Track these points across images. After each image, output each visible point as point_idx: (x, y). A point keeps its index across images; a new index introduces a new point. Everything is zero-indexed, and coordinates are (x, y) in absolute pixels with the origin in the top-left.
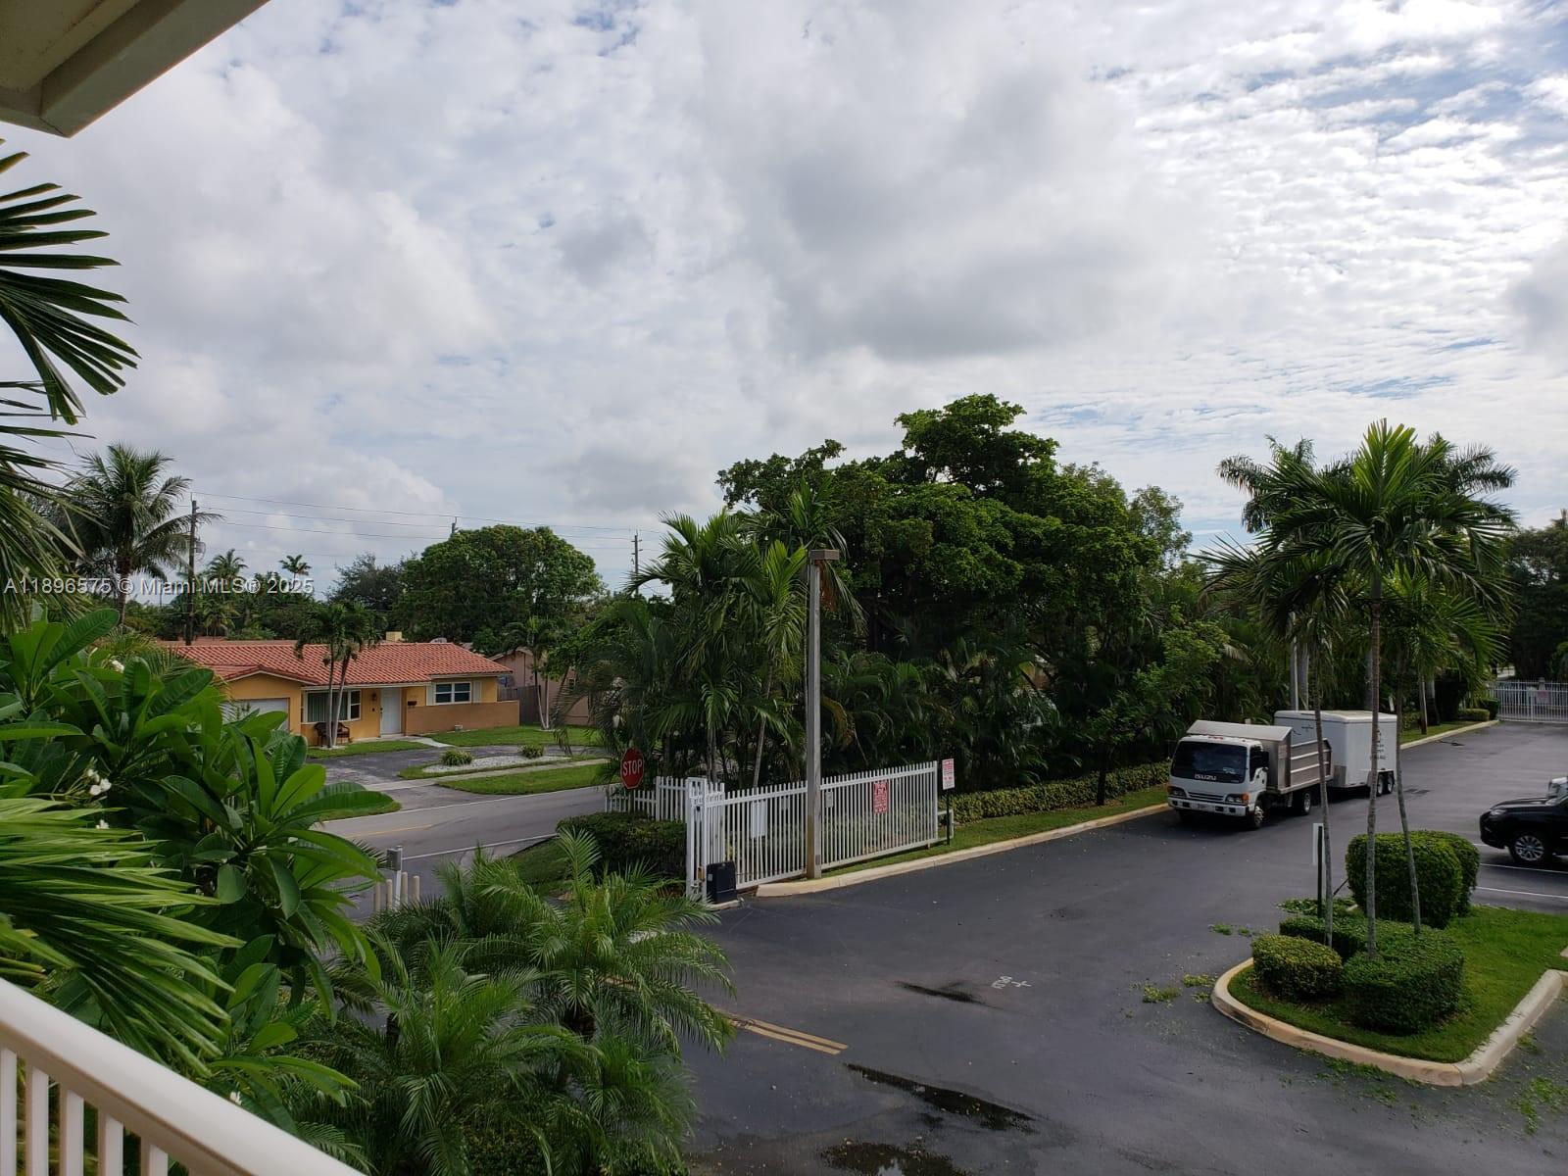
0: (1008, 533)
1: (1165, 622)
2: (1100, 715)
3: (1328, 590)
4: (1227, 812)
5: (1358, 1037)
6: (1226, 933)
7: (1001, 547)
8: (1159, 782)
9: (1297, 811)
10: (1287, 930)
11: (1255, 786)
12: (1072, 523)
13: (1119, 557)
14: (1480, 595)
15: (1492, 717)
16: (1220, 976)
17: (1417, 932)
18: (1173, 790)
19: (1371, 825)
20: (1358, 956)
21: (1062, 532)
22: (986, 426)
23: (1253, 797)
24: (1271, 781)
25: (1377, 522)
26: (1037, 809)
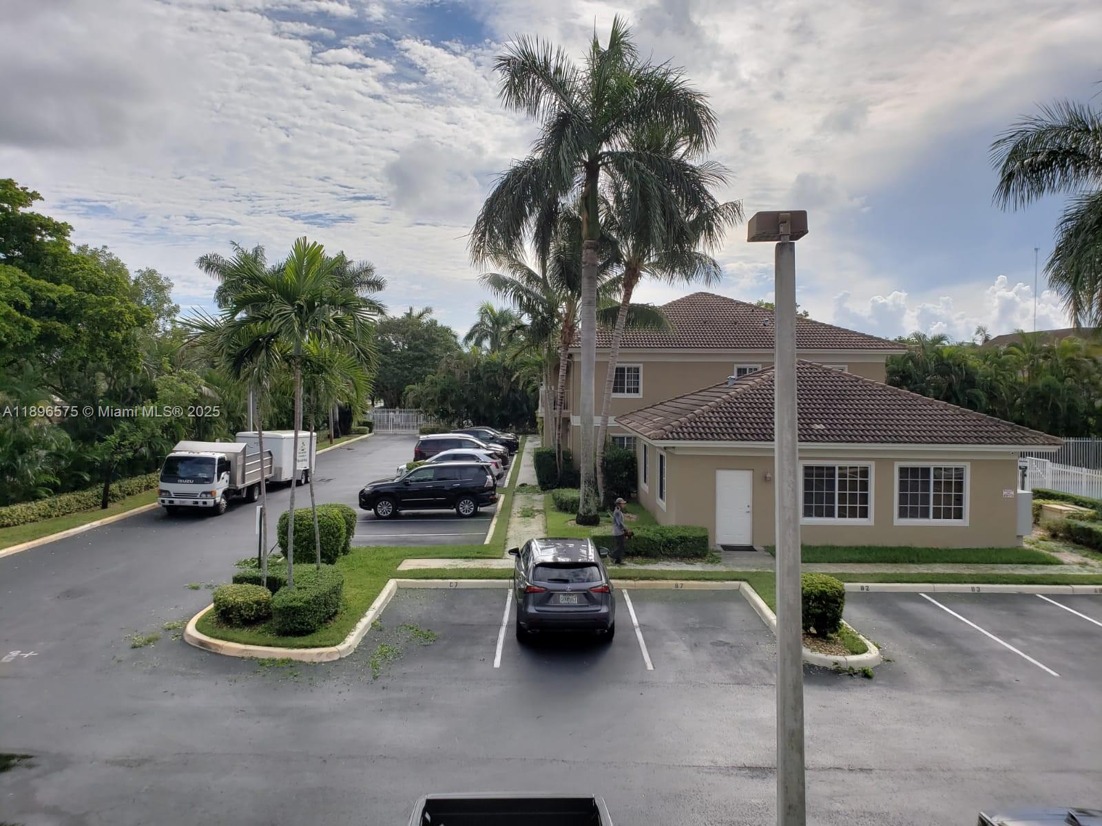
0: (26, 295)
1: (158, 369)
2: (105, 440)
3: (268, 349)
4: (201, 504)
5: (280, 643)
6: (196, 588)
7: (20, 307)
8: (152, 487)
9: (250, 500)
10: (238, 580)
11: (220, 485)
12: (83, 291)
13: (122, 320)
14: (359, 354)
15: (370, 432)
16: (190, 619)
17: (318, 569)
18: (162, 491)
19: (292, 504)
20: (282, 590)
21: (75, 298)
22: (6, 205)
23: (219, 493)
24: (232, 480)
25: (299, 305)
26: (50, 516)
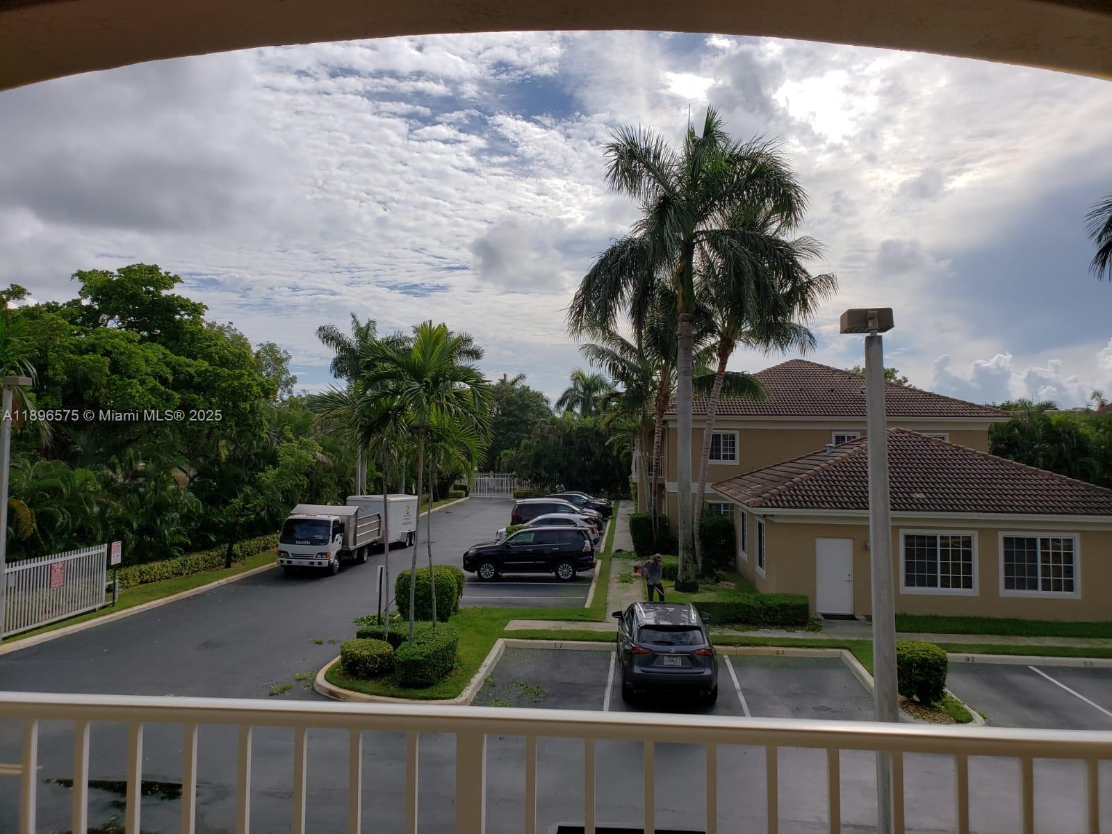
0: (169, 370)
1: (278, 438)
2: (232, 503)
4: (317, 565)
5: (402, 693)
6: (320, 643)
7: (164, 381)
8: (272, 548)
9: (360, 561)
10: (361, 635)
11: (335, 546)
12: (216, 365)
13: (250, 392)
15: (466, 496)
16: (319, 670)
17: (434, 626)
18: (281, 552)
20: (403, 645)
21: (209, 372)
22: (152, 289)
23: (333, 554)
24: (345, 542)
25: (426, 381)
26: (181, 574)
